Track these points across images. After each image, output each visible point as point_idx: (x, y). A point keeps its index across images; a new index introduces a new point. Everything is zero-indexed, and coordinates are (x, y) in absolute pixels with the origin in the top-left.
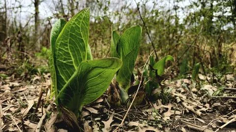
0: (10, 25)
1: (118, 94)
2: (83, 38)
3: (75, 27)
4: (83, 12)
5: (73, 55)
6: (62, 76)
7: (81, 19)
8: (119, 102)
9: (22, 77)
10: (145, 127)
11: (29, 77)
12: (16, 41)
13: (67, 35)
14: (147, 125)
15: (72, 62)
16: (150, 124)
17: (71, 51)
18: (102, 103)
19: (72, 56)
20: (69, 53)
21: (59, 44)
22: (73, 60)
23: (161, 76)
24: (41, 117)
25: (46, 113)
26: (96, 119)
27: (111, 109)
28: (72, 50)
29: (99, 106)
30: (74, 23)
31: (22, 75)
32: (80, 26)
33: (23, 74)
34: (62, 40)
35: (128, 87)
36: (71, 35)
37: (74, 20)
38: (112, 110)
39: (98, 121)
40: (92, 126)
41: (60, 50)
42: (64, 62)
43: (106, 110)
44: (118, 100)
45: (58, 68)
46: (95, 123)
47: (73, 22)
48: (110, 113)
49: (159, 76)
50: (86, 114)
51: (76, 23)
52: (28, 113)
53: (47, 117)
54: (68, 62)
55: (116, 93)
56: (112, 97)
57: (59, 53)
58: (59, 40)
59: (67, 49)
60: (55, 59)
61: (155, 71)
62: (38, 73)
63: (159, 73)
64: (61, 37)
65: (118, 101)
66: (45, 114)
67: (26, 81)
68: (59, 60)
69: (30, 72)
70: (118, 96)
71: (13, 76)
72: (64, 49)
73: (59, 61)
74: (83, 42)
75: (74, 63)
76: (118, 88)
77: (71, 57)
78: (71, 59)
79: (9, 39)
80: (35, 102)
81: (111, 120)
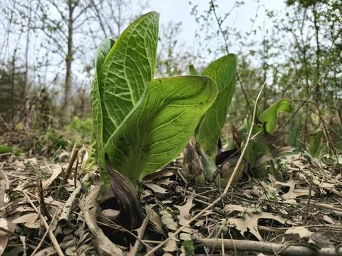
0: (30, 90)
1: (200, 162)
2: (148, 58)
3: (137, 38)
4: (150, 17)
5: (131, 84)
6: (113, 120)
7: (146, 26)
8: (202, 176)
9: (44, 151)
10: (257, 213)
11: (53, 152)
12: (39, 102)
13: (123, 52)
14: (259, 210)
15: (129, 97)
16: (265, 208)
17: (129, 78)
18: (172, 178)
19: (129, 86)
20: (124, 81)
21: (109, 66)
22: (131, 92)
23: (272, 133)
24: (71, 192)
25: (82, 184)
26: (164, 202)
27: (188, 187)
28: (131, 76)
29: (168, 182)
30: (135, 32)
31: (43, 149)
32: (144, 37)
33: (45, 148)
34: (115, 59)
35: (215, 154)
36: (130, 51)
37: (136, 26)
38: (190, 188)
39: (167, 205)
40: (158, 213)
41: (110, 75)
42: (117, 95)
43: (179, 189)
44: (200, 172)
45: (106, 105)
46: (162, 208)
47: (133, 30)
48: (187, 194)
49: (268, 133)
50: (148, 193)
51: (137, 31)
52: (50, 186)
53: (83, 191)
54: (123, 96)
55: (196, 160)
56: (190, 168)
57: (107, 80)
58: (110, 59)
59: (123, 74)
60: (101, 90)
61: (261, 125)
62: (66, 147)
63: (268, 129)
64: (113, 55)
65: (200, 174)
66: (79, 187)
67: (48, 158)
68: (107, 91)
69: (55, 145)
70: (201, 165)
71: (31, 151)
72: (117, 74)
73: (107, 93)
74: (149, 64)
75: (132, 98)
76: (199, 153)
77: (127, 87)
78: (129, 91)
79: (28, 99)
80: (63, 170)
81: (189, 204)
